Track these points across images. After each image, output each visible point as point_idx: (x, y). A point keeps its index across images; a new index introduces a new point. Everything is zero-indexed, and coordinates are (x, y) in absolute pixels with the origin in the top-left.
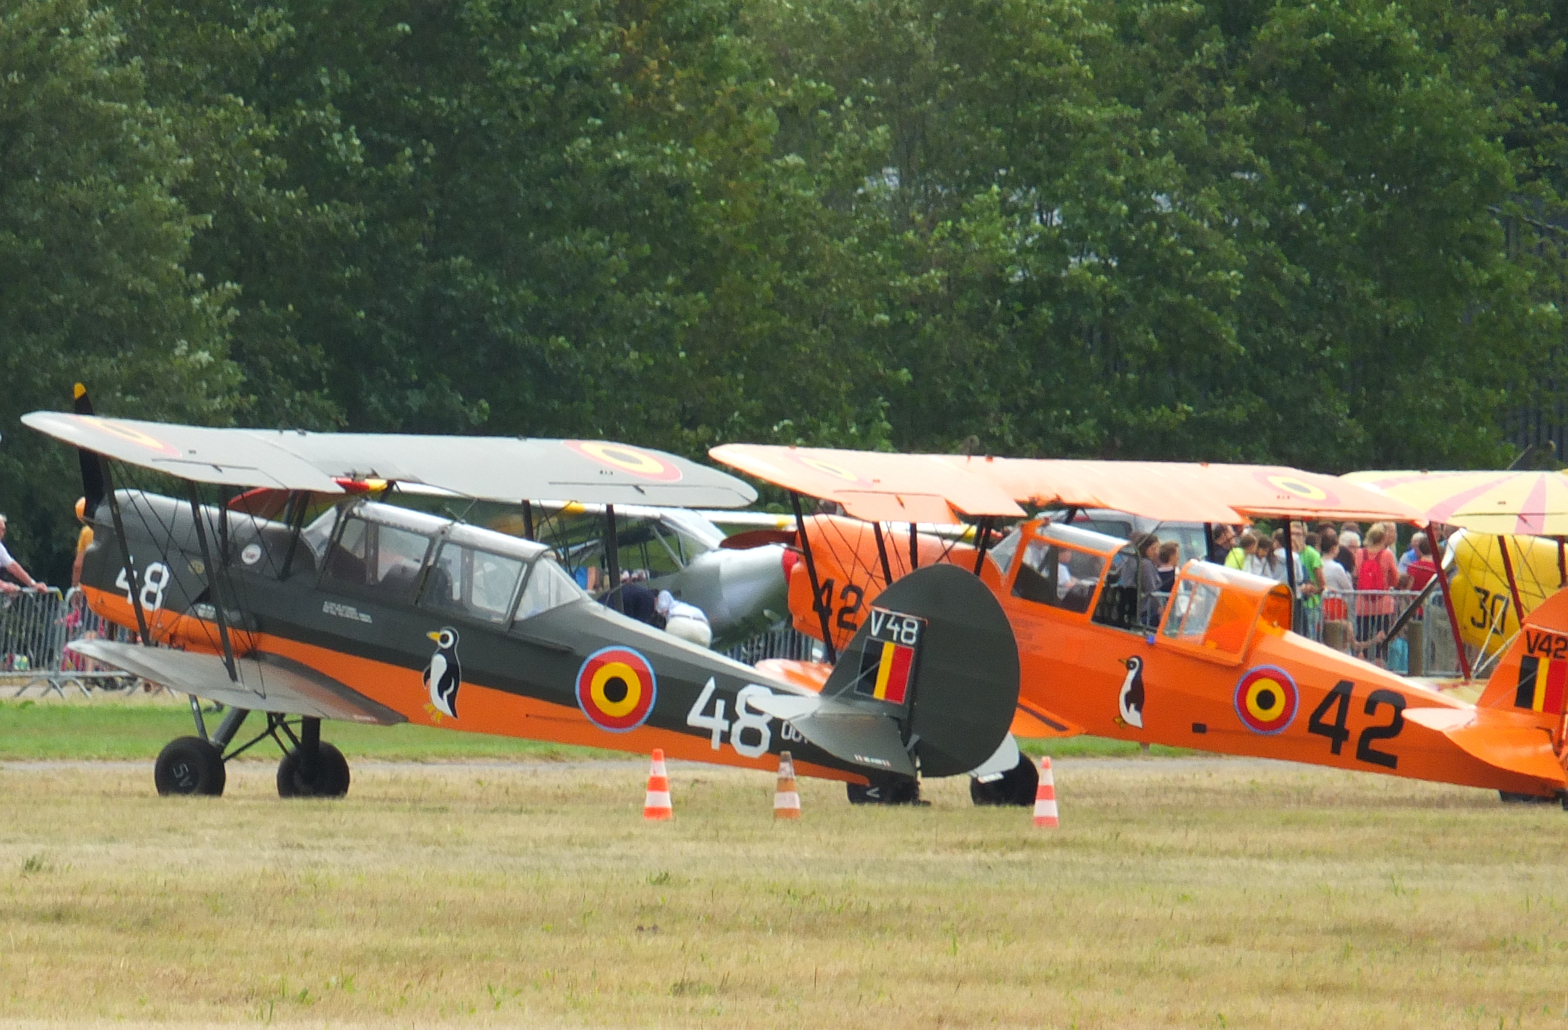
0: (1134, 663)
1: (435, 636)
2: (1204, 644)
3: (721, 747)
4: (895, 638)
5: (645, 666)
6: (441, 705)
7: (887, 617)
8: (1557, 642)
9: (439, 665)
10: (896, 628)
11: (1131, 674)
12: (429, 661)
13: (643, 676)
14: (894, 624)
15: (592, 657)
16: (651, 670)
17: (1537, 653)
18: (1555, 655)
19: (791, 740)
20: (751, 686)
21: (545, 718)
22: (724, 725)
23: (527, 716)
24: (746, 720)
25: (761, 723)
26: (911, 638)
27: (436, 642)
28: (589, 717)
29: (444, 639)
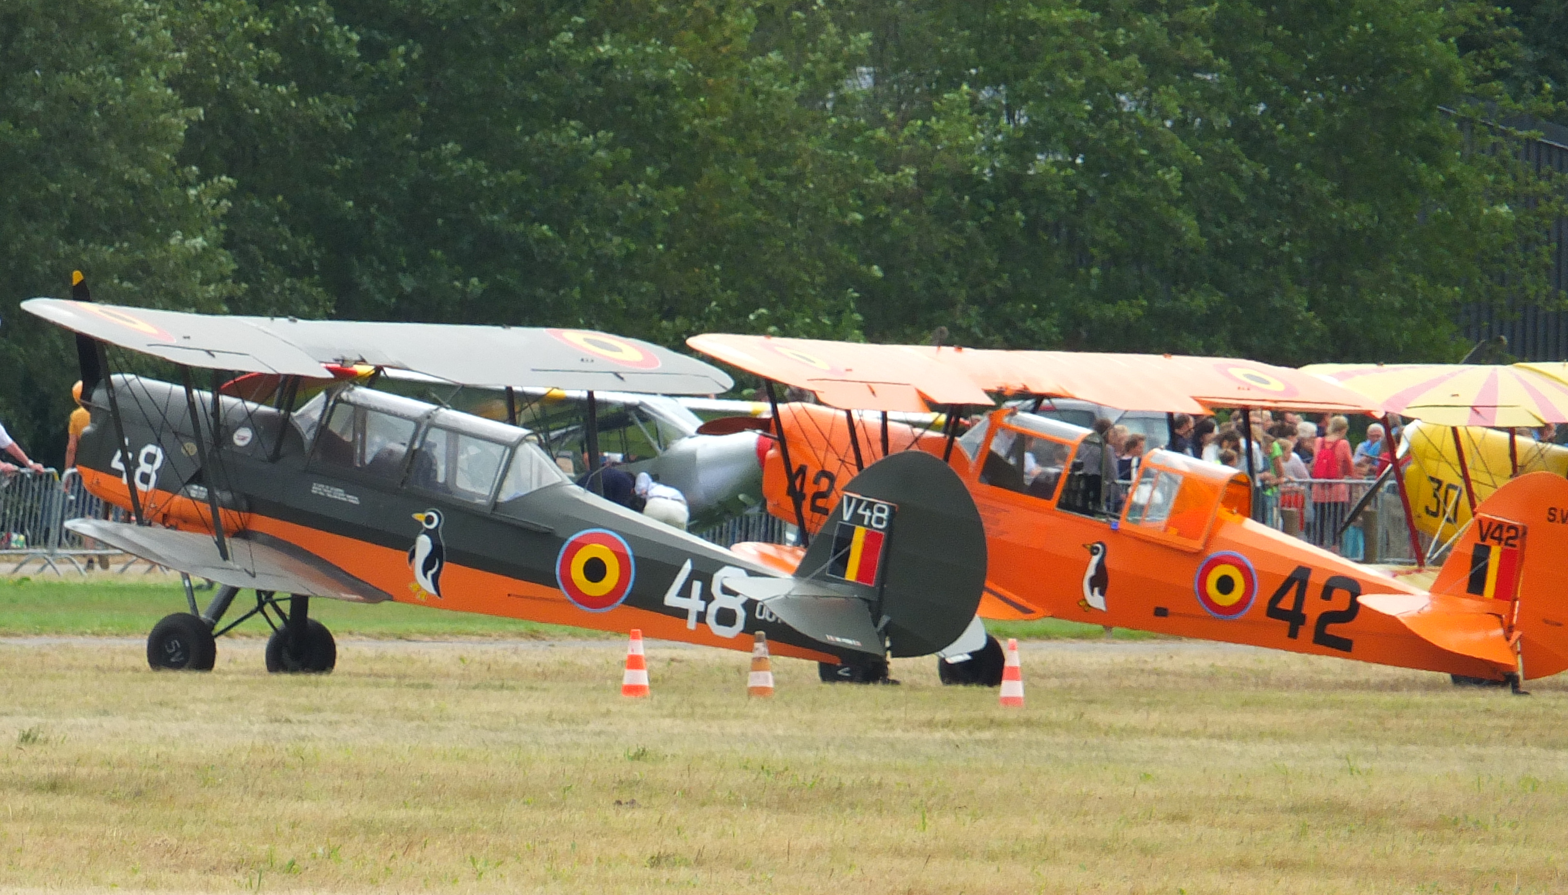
0: (1098, 549)
1: (420, 517)
2: (1166, 530)
3: (697, 627)
5: (622, 545)
6: (426, 584)
7: (859, 503)
8: (1508, 531)
9: (424, 545)
10: (868, 513)
11: (1095, 559)
12: (414, 542)
13: (622, 557)
14: (865, 509)
15: (572, 539)
16: (629, 552)
17: (1489, 542)
18: (1506, 544)
19: (765, 620)
20: (726, 568)
21: (526, 597)
22: (701, 606)
23: (509, 595)
24: (722, 601)
25: (736, 603)
26: (881, 523)
27: (420, 523)
28: (568, 597)
29: (429, 520)
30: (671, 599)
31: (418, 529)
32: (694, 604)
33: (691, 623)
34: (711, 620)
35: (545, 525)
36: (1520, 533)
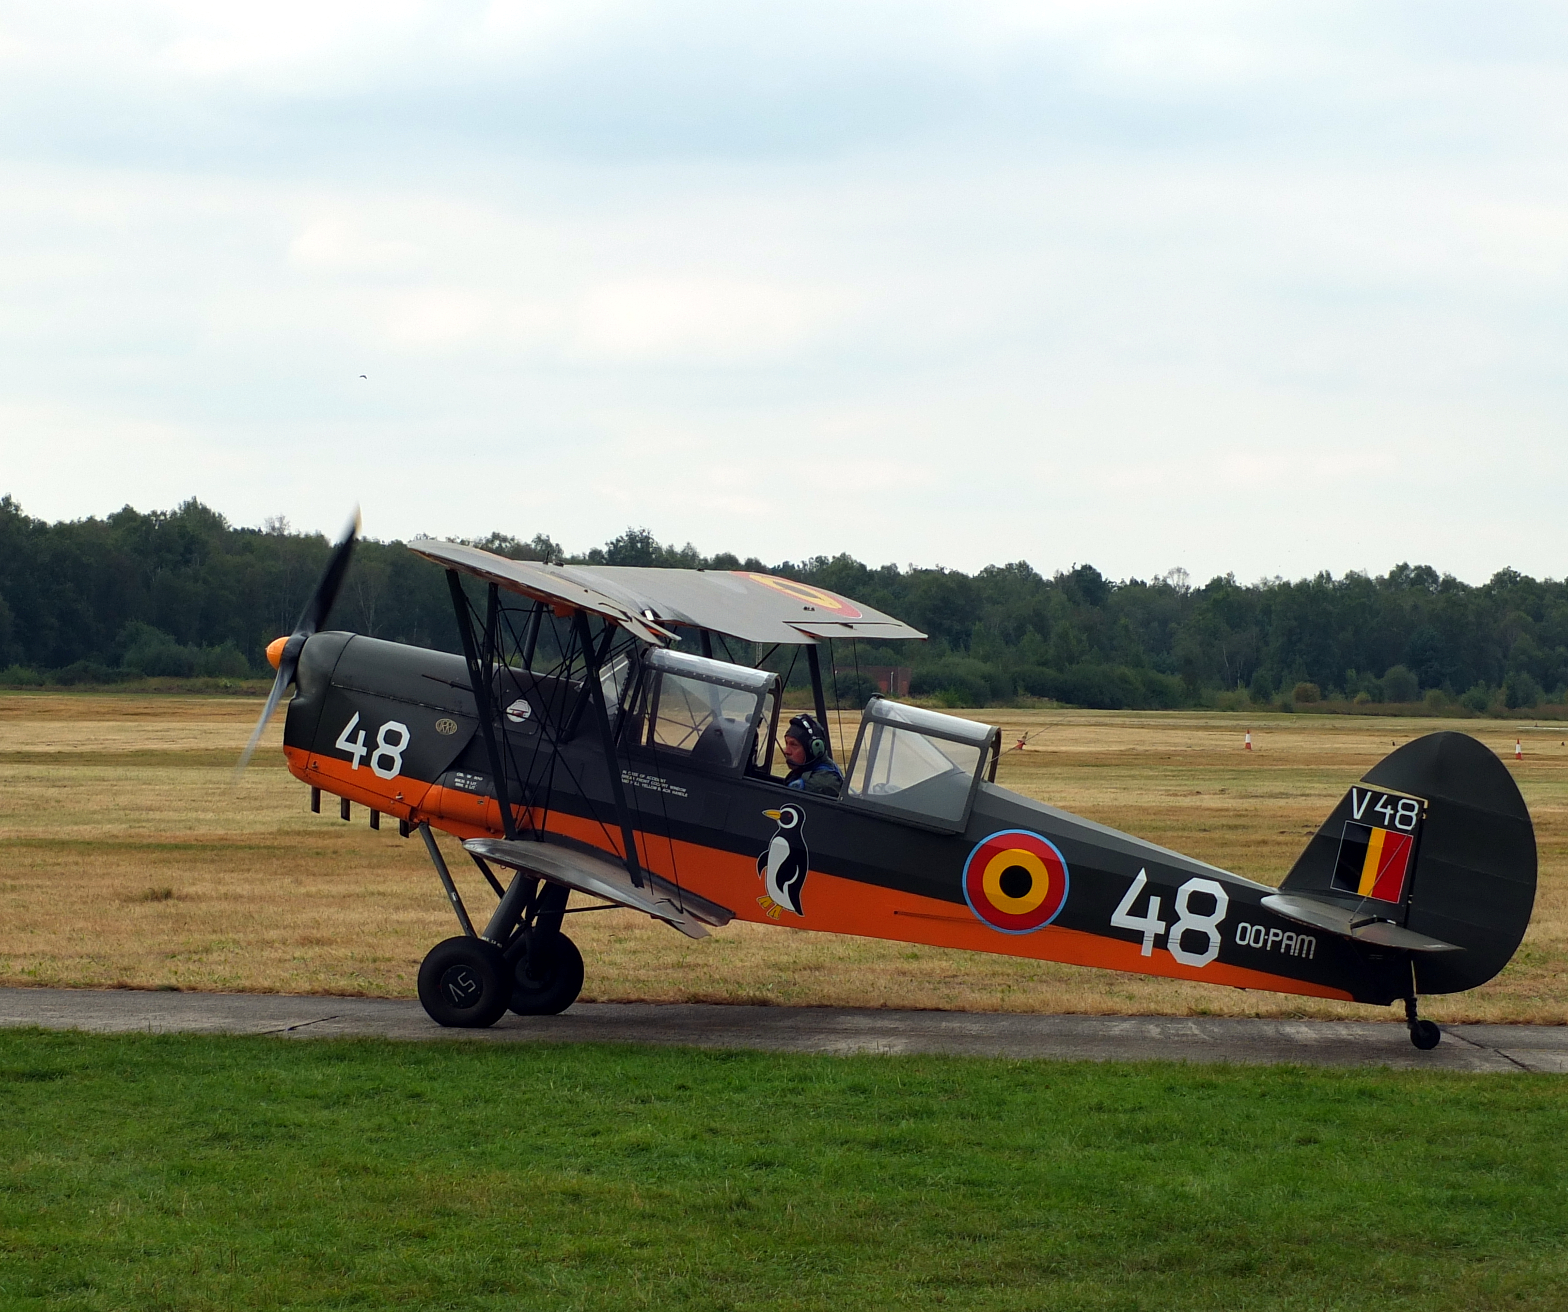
1: (774, 814)
3: (1154, 953)
4: (1386, 823)
5: (1054, 854)
6: (783, 899)
7: (1376, 797)
9: (779, 849)
10: (1389, 811)
12: (766, 845)
13: (1052, 865)
14: (1384, 806)
15: (984, 842)
16: (1062, 860)
19: (1248, 946)
20: (1193, 881)
21: (921, 916)
22: (1161, 927)
23: (896, 913)
24: (1189, 921)
25: (1208, 925)
26: (1409, 824)
27: (775, 821)
28: (978, 916)
29: (787, 818)
30: (1121, 918)
31: (771, 829)
32: (1151, 925)
33: (1147, 949)
34: (1174, 946)
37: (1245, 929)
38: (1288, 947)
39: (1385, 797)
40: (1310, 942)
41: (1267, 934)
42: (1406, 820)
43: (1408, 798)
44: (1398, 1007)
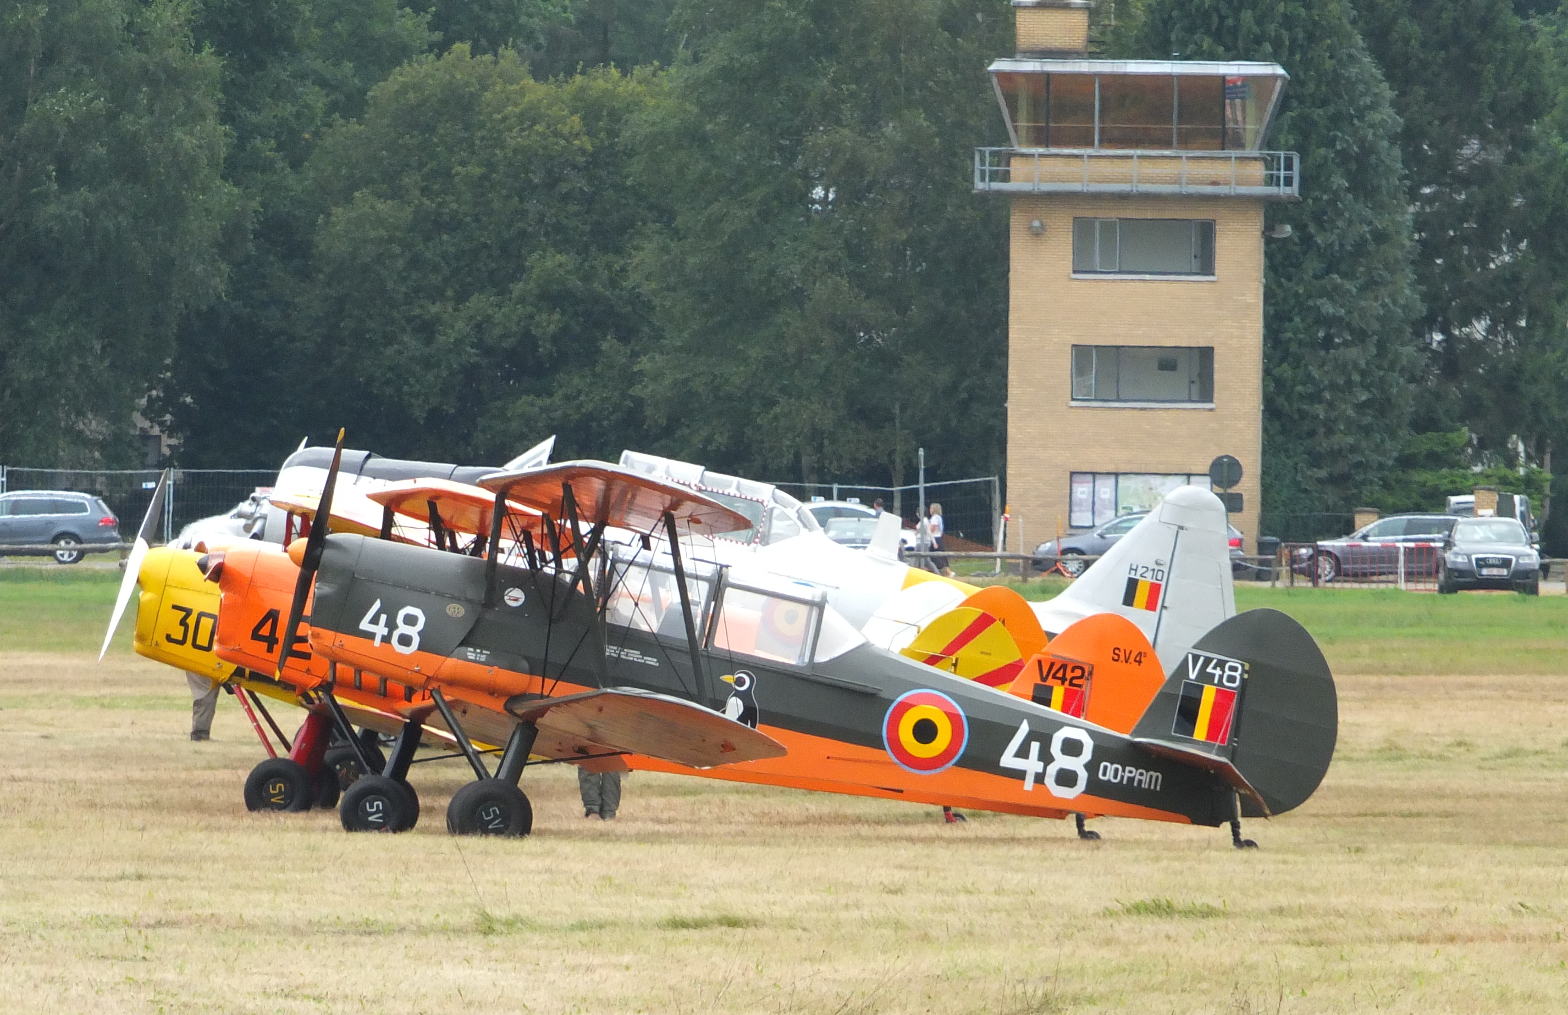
1: (729, 678)
3: (1034, 787)
4: (1216, 681)
5: (954, 707)
7: (1208, 661)
8: (1073, 671)
9: (735, 706)
10: (1218, 672)
13: (954, 718)
14: (1214, 668)
15: (899, 699)
16: (962, 713)
17: (1050, 682)
18: (1071, 684)
19: (1109, 781)
20: (1066, 728)
21: (850, 760)
22: (1039, 767)
23: (828, 758)
24: (1062, 761)
25: (1077, 764)
26: (1234, 682)
27: (731, 685)
28: (894, 759)
29: (741, 682)
30: (1008, 760)
32: (1032, 764)
33: (1029, 784)
34: (1050, 782)
35: (871, 686)
36: (1086, 674)
37: (1106, 768)
38: (1140, 781)
39: (1215, 661)
40: (1157, 777)
41: (1124, 771)
42: (1232, 679)
43: (1233, 663)
44: (1226, 826)
